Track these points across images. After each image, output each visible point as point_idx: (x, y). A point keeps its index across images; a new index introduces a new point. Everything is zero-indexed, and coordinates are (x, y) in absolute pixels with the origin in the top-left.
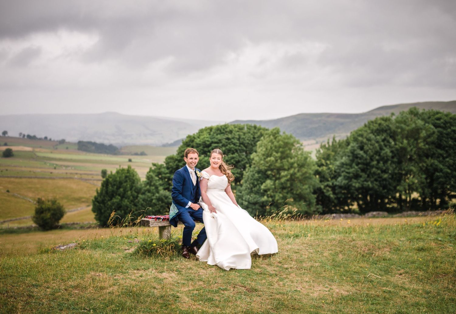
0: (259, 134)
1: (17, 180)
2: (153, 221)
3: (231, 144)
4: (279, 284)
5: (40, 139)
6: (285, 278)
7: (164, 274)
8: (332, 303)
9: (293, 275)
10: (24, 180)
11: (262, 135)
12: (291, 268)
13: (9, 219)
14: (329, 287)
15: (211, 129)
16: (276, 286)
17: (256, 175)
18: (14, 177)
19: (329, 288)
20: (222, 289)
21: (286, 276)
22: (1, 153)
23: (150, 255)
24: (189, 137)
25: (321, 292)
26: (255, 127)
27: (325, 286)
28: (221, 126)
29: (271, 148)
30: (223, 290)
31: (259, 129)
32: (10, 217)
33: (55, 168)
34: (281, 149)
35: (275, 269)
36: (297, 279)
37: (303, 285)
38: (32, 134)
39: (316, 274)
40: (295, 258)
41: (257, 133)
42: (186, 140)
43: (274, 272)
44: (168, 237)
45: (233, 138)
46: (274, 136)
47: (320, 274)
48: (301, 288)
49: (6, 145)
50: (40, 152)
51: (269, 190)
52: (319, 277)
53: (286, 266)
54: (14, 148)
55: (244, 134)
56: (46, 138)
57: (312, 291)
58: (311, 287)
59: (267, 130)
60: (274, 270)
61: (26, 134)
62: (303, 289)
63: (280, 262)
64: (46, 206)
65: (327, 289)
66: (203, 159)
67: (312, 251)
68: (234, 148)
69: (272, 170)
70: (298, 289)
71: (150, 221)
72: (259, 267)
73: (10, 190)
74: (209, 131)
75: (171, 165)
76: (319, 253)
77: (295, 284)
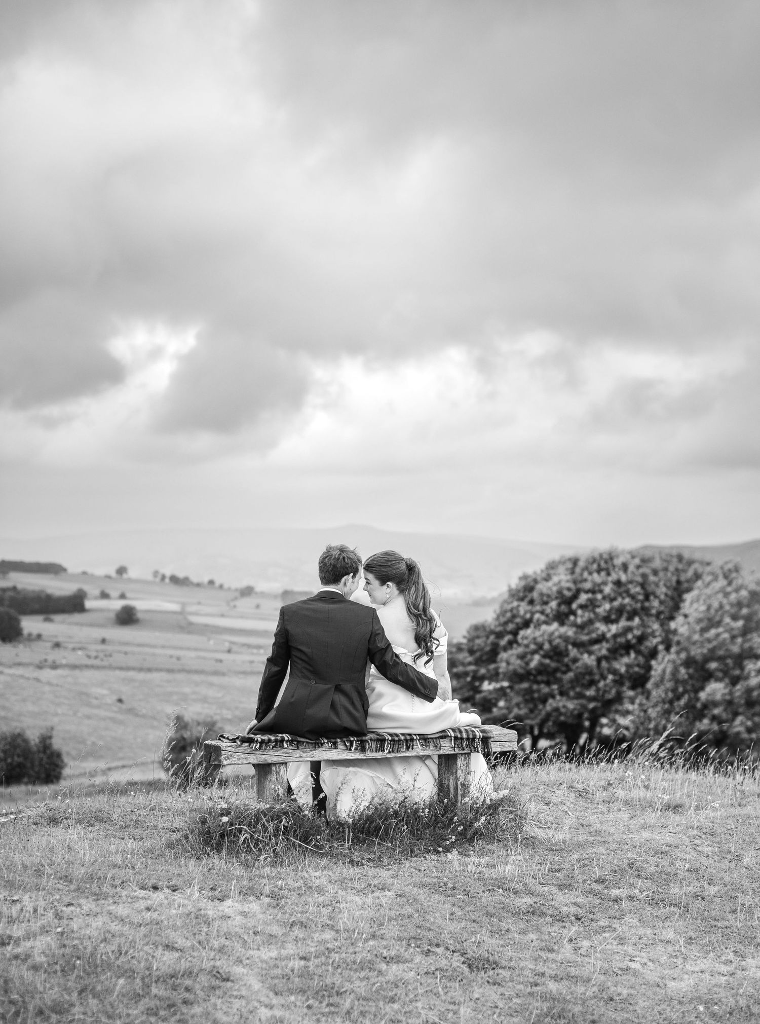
0: (690, 573)
1: (141, 676)
2: (231, 749)
3: (624, 595)
4: (579, 945)
5: (198, 585)
6: (603, 929)
7: (229, 902)
8: (731, 1013)
9: (630, 919)
10: (155, 676)
11: (697, 576)
12: (631, 898)
13: (120, 763)
14: (736, 960)
15: (575, 562)
16: (567, 951)
17: (683, 671)
18: (133, 669)
19: (734, 965)
20: (385, 958)
21: (607, 924)
22: (112, 615)
23: (218, 849)
24: (525, 577)
25: (703, 976)
26: (680, 558)
27: (724, 958)
28: (601, 555)
29: (721, 606)
30: (387, 960)
31: (690, 563)
32: (122, 759)
33: (229, 651)
34: (745, 611)
35: (580, 900)
36: (641, 931)
37: (652, 953)
38: (181, 575)
39: (704, 919)
40: (652, 869)
41: (685, 571)
42: (517, 586)
43: (573, 909)
44: (278, 795)
45: (631, 582)
46: (726, 577)
47: (715, 919)
48: (646, 960)
49: (123, 596)
50: (196, 614)
51: (715, 704)
52: (712, 929)
53: (615, 892)
54: (140, 605)
55: (655, 572)
56: (211, 582)
57: (676, 973)
58: (675, 961)
59: (708, 564)
60: (575, 904)
61: (168, 573)
62: (650, 964)
63: (600, 881)
64: (191, 734)
65: (724, 969)
66: (557, 630)
67: (707, 850)
68: (631, 606)
69: (720, 659)
70: (633, 965)
71: (223, 748)
72: (531, 893)
73: (124, 698)
74: (569, 565)
75: (479, 645)
76: (729, 857)
77: (630, 949)
